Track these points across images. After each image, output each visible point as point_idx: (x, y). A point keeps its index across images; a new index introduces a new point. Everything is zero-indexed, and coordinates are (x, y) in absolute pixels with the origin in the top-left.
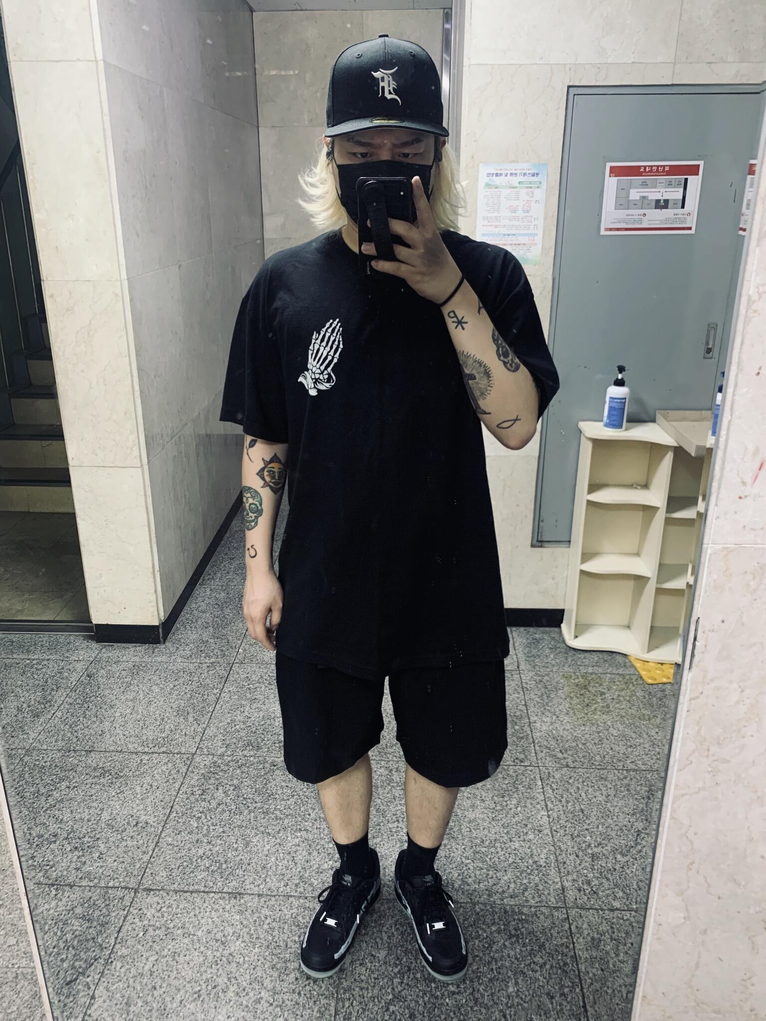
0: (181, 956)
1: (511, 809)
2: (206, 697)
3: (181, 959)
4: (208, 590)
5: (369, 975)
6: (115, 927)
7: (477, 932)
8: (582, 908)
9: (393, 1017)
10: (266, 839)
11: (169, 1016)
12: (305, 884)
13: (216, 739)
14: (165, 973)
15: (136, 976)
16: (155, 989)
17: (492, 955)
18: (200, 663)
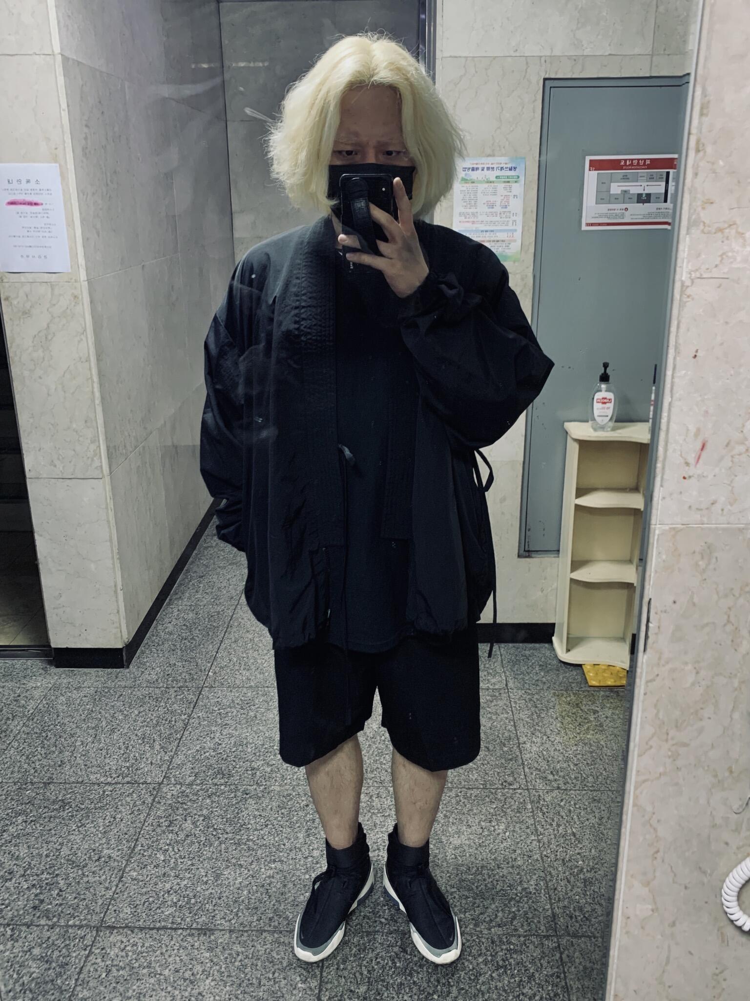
1: (499, 834)
2: (173, 723)
4: (176, 610)
6: (75, 968)
8: (575, 936)
10: (238, 872)
12: (280, 918)
13: (185, 767)
17: (478, 987)
18: (167, 688)
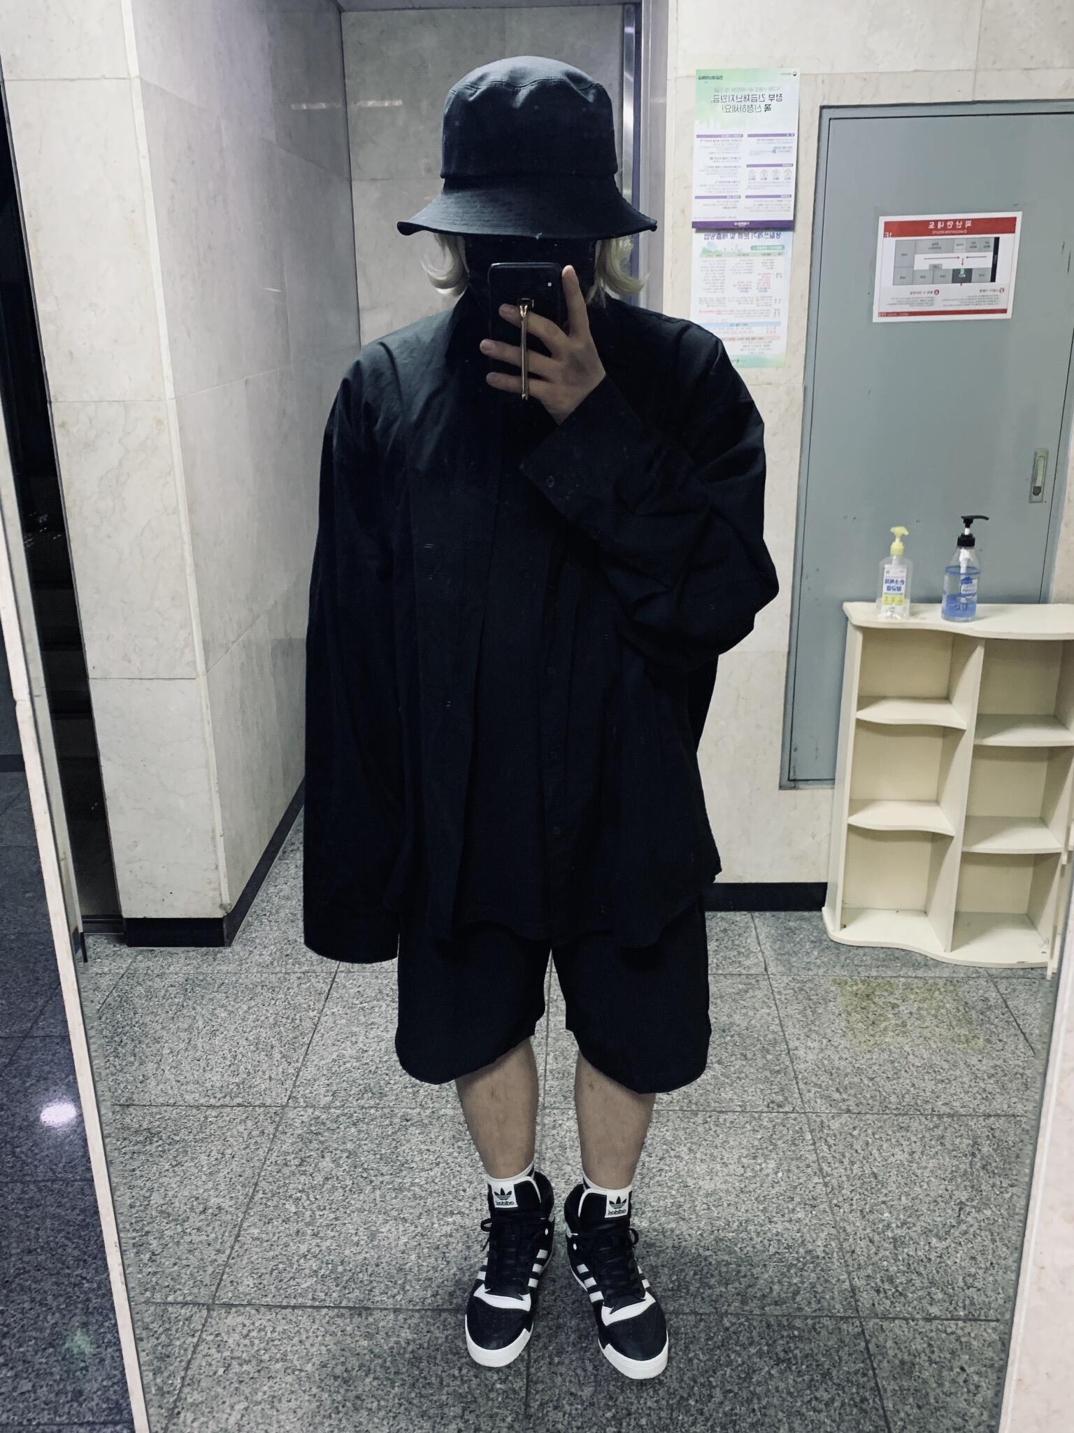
0: (284, 1401)
1: (767, 1175)
2: (298, 1022)
3: (284, 1406)
6: (180, 1362)
7: (728, 1356)
8: (885, 1318)
10: (401, 1228)
13: (317, 1083)
17: (752, 1388)
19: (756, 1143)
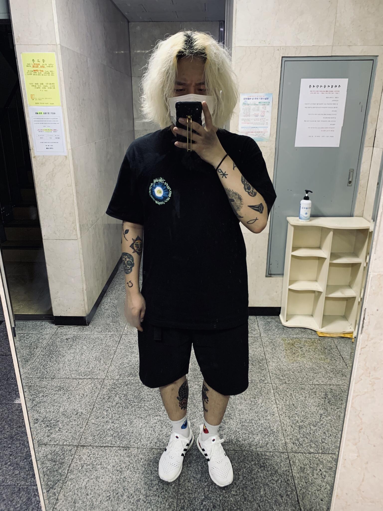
0: (100, 478)
1: (259, 404)
2: (109, 351)
3: (100, 480)
4: (109, 299)
5: (193, 487)
6: (67, 465)
7: (245, 465)
8: (295, 452)
9: (205, 507)
10: (140, 421)
11: (95, 508)
13: (115, 371)
14: (93, 487)
15: (78, 489)
16: (88, 495)
17: (252, 476)
18: (106, 335)
19: (255, 393)
